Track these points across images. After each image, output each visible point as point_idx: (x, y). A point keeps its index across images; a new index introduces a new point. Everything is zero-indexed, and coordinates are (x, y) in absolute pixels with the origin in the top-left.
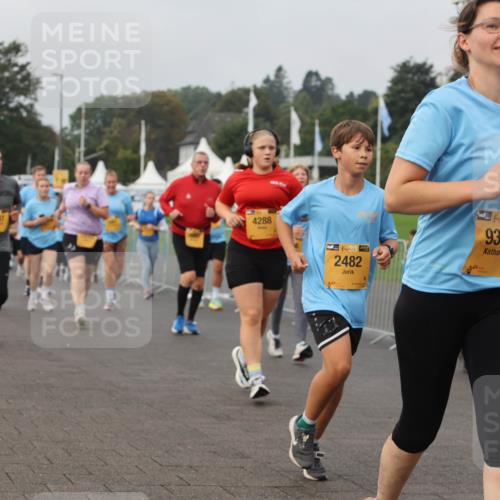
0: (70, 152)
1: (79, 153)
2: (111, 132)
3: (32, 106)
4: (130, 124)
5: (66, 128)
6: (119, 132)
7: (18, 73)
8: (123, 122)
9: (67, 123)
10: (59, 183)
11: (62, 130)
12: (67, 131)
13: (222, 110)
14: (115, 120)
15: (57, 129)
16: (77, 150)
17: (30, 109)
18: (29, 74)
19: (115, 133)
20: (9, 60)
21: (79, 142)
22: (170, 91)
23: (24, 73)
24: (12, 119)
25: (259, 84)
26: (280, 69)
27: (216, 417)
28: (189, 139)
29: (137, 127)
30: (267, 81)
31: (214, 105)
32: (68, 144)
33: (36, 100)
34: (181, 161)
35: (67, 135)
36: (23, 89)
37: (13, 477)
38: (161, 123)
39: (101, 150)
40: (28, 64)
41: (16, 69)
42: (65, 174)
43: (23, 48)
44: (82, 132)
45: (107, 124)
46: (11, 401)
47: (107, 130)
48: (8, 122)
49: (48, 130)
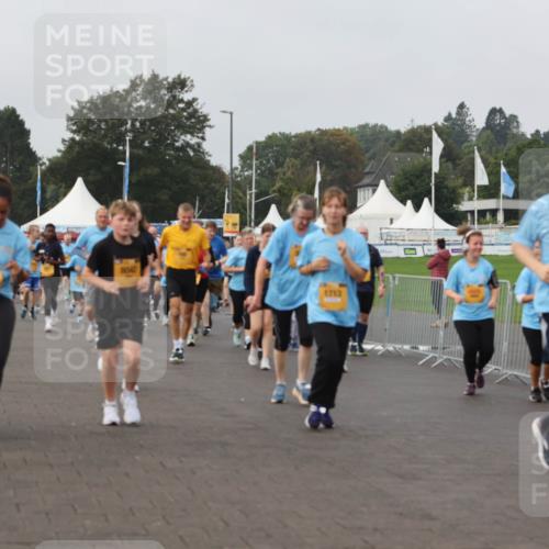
0: (241, 194)
1: (251, 195)
2: (284, 174)
3: (199, 145)
4: (304, 164)
5: (237, 168)
6: (293, 173)
7: (183, 110)
8: (297, 162)
9: (237, 163)
10: (230, 227)
11: (232, 170)
12: (237, 172)
13: (400, 150)
14: (288, 160)
15: (227, 170)
16: (248, 192)
17: (198, 149)
18: (196, 111)
19: (289, 174)
20: (174, 97)
21: (250, 183)
22: (345, 128)
23: (190, 110)
24: (178, 159)
25: (440, 122)
26: (462, 106)
27: (401, 476)
28: (367, 180)
29: (311, 168)
30: (448, 118)
31: (392, 145)
32: (238, 185)
33: (203, 138)
34: (358, 205)
35: (237, 177)
36: (190, 127)
37: (188, 540)
38: (337, 163)
39: (274, 191)
40: (194, 100)
41: (181, 105)
42: (236, 218)
43: (188, 83)
44: (253, 173)
45: (279, 164)
46: (183, 459)
47: (279, 170)
48: (174, 162)
49: (217, 170)
